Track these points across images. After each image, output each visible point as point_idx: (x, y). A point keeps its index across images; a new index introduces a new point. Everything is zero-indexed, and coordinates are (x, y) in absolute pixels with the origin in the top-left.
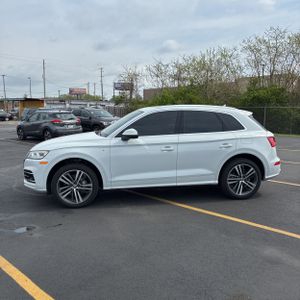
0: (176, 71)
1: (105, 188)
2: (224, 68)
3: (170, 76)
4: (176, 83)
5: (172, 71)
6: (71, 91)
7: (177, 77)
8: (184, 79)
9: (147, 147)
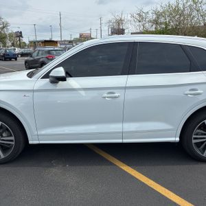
0: (154, 17)
1: (30, 142)
2: (195, 13)
3: (150, 21)
4: (154, 26)
5: (152, 16)
6: (81, 36)
7: (156, 22)
8: (161, 23)
9: (83, 93)
